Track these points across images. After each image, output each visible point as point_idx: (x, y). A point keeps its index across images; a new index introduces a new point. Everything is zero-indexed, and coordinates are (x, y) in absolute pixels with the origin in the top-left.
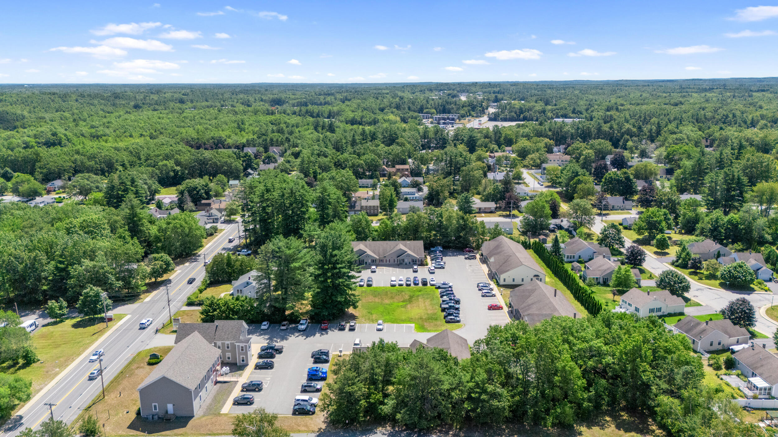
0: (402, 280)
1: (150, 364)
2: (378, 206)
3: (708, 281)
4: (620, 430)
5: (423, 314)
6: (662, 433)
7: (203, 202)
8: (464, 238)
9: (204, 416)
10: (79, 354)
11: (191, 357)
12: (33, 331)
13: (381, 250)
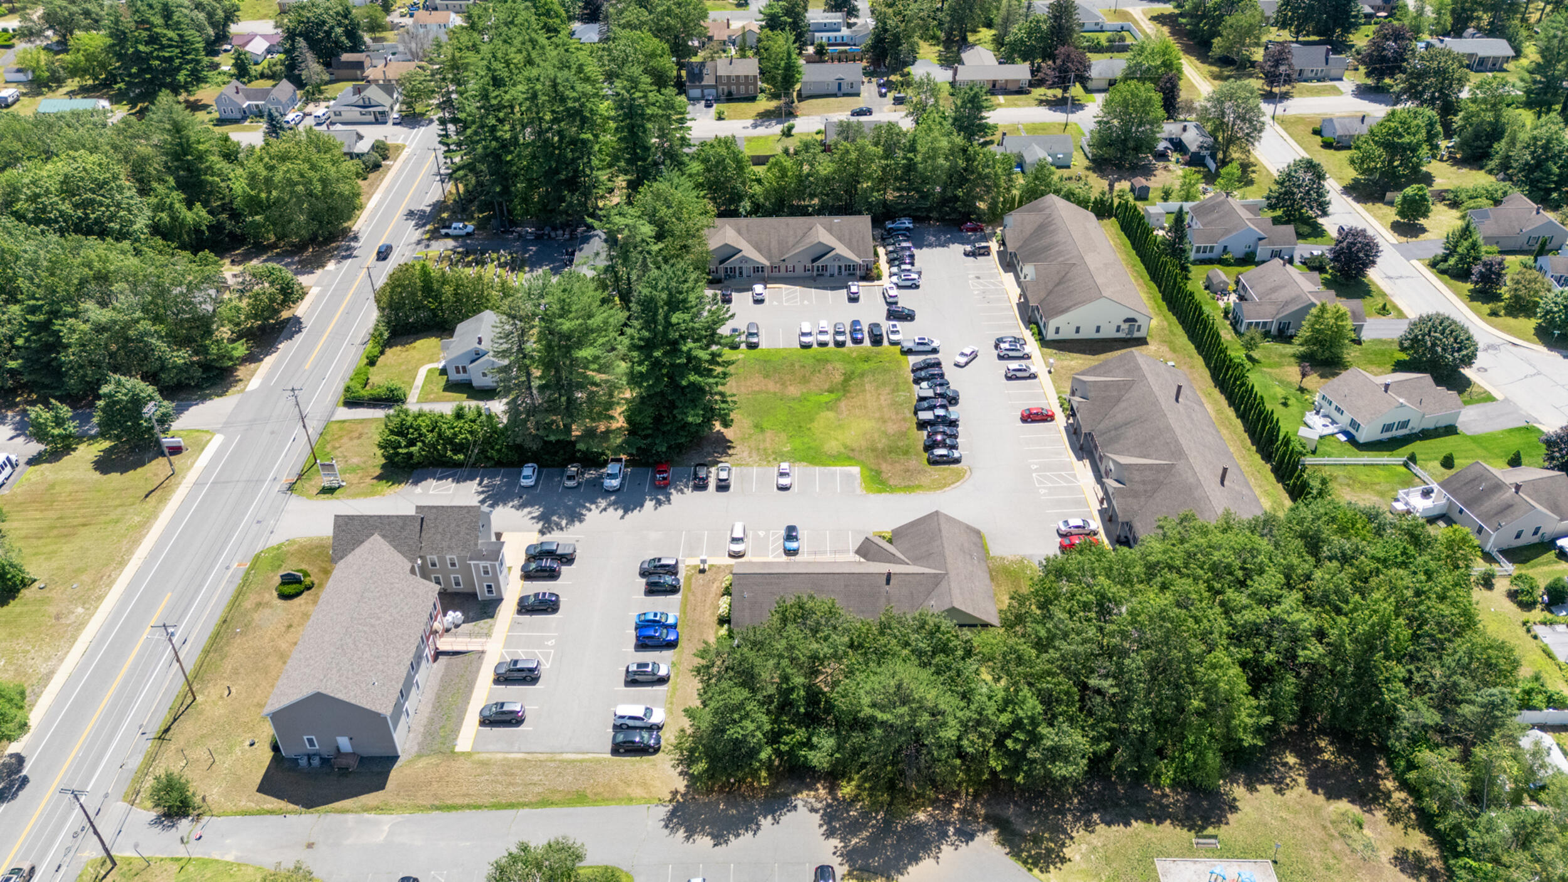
0: (826, 332)
1: (284, 596)
2: (755, 77)
3: (1510, 321)
4: (1315, 792)
5: (876, 435)
6: (1404, 801)
7: (346, 57)
8: (963, 201)
9: (420, 756)
10: (123, 563)
11: (373, 621)
12: (7, 479)
13: (774, 244)
